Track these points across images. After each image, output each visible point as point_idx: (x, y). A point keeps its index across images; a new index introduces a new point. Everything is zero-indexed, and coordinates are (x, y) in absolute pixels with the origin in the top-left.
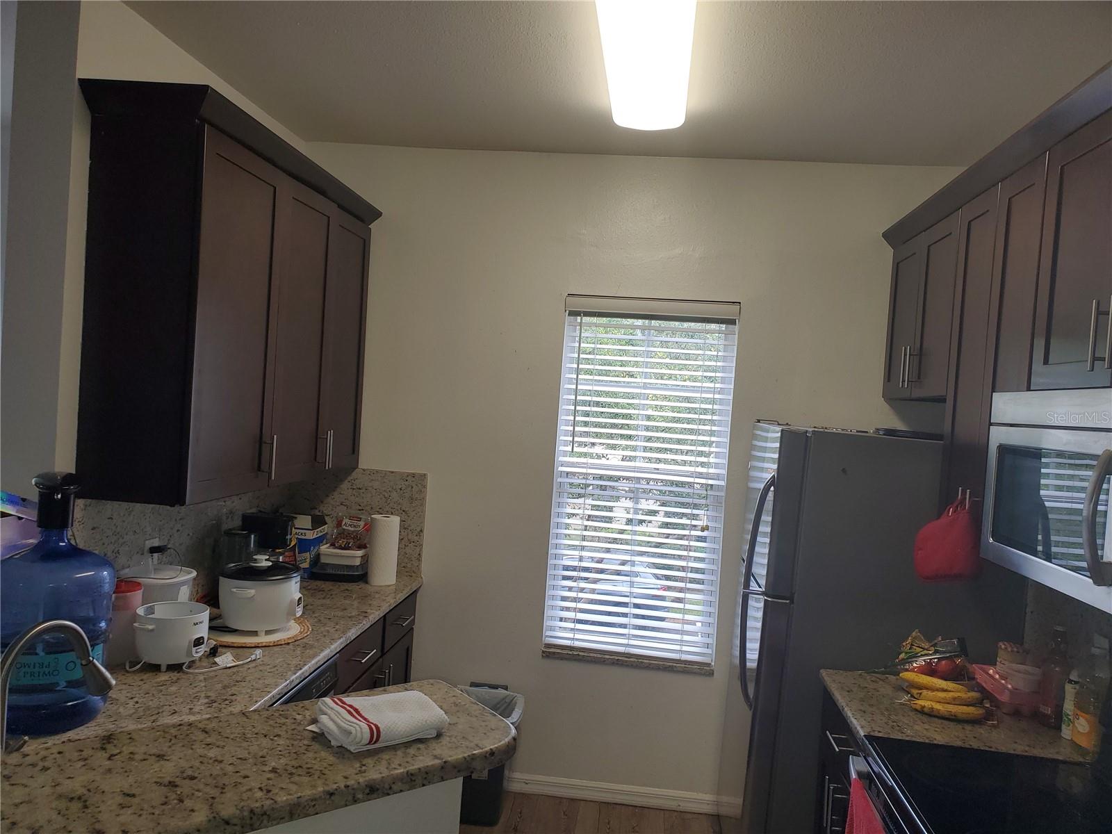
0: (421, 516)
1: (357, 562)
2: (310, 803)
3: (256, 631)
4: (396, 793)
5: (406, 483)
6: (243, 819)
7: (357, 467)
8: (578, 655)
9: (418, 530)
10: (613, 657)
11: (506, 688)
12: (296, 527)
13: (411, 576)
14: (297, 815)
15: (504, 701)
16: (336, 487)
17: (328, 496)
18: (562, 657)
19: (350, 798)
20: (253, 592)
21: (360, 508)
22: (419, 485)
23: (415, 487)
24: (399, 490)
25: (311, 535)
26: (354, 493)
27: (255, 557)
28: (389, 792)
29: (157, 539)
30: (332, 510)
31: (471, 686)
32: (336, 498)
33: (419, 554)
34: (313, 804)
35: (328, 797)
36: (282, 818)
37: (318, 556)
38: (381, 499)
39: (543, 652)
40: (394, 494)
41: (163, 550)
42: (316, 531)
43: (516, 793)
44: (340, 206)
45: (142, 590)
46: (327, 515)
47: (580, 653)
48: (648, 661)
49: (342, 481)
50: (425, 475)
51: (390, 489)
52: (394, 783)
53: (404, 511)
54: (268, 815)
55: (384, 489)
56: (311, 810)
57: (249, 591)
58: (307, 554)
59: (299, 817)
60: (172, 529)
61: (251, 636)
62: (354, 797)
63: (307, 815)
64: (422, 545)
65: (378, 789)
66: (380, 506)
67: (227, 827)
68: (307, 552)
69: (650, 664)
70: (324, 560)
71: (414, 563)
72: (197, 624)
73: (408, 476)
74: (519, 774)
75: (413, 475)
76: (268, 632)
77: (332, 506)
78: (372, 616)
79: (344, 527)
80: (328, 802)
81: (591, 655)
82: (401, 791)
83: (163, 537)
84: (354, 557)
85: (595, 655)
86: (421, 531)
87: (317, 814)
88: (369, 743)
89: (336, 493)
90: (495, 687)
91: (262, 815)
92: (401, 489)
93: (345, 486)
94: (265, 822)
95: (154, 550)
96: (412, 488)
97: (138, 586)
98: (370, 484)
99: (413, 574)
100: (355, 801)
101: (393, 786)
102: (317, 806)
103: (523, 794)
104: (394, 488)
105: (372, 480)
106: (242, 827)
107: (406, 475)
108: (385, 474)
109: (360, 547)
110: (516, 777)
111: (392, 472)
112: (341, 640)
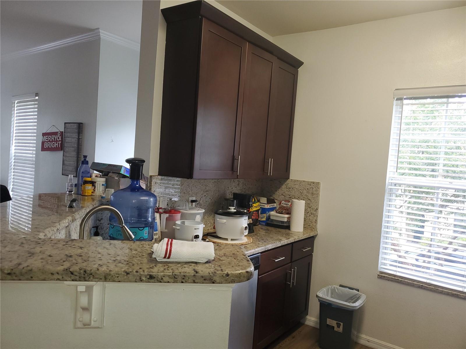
0: (317, 203)
1: (286, 220)
2: (116, 275)
3: (227, 239)
4: (165, 282)
5: (310, 186)
6: (80, 274)
7: (289, 178)
8: (398, 279)
9: (316, 209)
10: (419, 284)
11: (358, 290)
12: (261, 202)
13: (312, 230)
14: (108, 279)
15: (355, 296)
16: (280, 187)
17: (276, 191)
18: (388, 279)
19: (138, 278)
20: (225, 221)
21: (290, 197)
22: (316, 187)
23: (314, 188)
24: (307, 190)
25: (267, 206)
26: (287, 190)
27: (229, 207)
28: (161, 281)
29: (195, 197)
30: (278, 197)
31: (340, 286)
32: (280, 192)
33: (316, 220)
34: (117, 276)
35: (126, 274)
36: (101, 279)
37: (269, 216)
38: (299, 193)
39: (378, 275)
40: (305, 191)
41: (196, 201)
42: (269, 205)
43: (362, 345)
44: (278, 58)
45: (180, 214)
46: (276, 199)
47: (399, 279)
48: (441, 289)
49: (282, 184)
50: (319, 183)
51: (303, 189)
52: (164, 276)
53: (309, 199)
54: (93, 275)
55: (300, 189)
56: (116, 279)
57: (223, 220)
58: (265, 215)
59: (109, 281)
60: (202, 194)
61: (224, 240)
62: (140, 278)
63: (114, 281)
64: (317, 216)
65: (154, 278)
66: (299, 197)
67: (72, 275)
68: (265, 214)
69: (443, 291)
70: (272, 218)
71: (313, 224)
72: (196, 229)
73: (311, 183)
74: (364, 335)
75: (314, 183)
76: (232, 240)
77: (278, 195)
78: (284, 241)
79: (282, 205)
80: (125, 277)
81: (406, 281)
82: (168, 282)
83: (198, 197)
84: (284, 217)
85: (408, 281)
86: (317, 209)
87: (119, 282)
88: (165, 257)
89: (280, 190)
90: (352, 289)
91: (90, 274)
92: (308, 189)
93: (284, 186)
94: (91, 278)
95: (193, 201)
96: (313, 188)
97: (179, 212)
98: (294, 186)
99: (313, 229)
100: (141, 281)
101: (163, 278)
102: (119, 278)
103: (367, 347)
104: (305, 188)
105: (295, 184)
106: (80, 277)
107: (310, 182)
108: (301, 182)
109: (288, 214)
110: (362, 337)
111: (304, 181)
112: (262, 248)
